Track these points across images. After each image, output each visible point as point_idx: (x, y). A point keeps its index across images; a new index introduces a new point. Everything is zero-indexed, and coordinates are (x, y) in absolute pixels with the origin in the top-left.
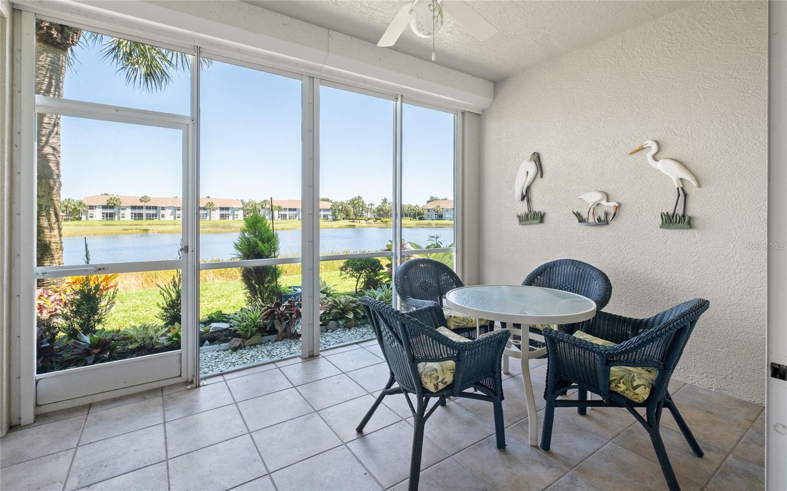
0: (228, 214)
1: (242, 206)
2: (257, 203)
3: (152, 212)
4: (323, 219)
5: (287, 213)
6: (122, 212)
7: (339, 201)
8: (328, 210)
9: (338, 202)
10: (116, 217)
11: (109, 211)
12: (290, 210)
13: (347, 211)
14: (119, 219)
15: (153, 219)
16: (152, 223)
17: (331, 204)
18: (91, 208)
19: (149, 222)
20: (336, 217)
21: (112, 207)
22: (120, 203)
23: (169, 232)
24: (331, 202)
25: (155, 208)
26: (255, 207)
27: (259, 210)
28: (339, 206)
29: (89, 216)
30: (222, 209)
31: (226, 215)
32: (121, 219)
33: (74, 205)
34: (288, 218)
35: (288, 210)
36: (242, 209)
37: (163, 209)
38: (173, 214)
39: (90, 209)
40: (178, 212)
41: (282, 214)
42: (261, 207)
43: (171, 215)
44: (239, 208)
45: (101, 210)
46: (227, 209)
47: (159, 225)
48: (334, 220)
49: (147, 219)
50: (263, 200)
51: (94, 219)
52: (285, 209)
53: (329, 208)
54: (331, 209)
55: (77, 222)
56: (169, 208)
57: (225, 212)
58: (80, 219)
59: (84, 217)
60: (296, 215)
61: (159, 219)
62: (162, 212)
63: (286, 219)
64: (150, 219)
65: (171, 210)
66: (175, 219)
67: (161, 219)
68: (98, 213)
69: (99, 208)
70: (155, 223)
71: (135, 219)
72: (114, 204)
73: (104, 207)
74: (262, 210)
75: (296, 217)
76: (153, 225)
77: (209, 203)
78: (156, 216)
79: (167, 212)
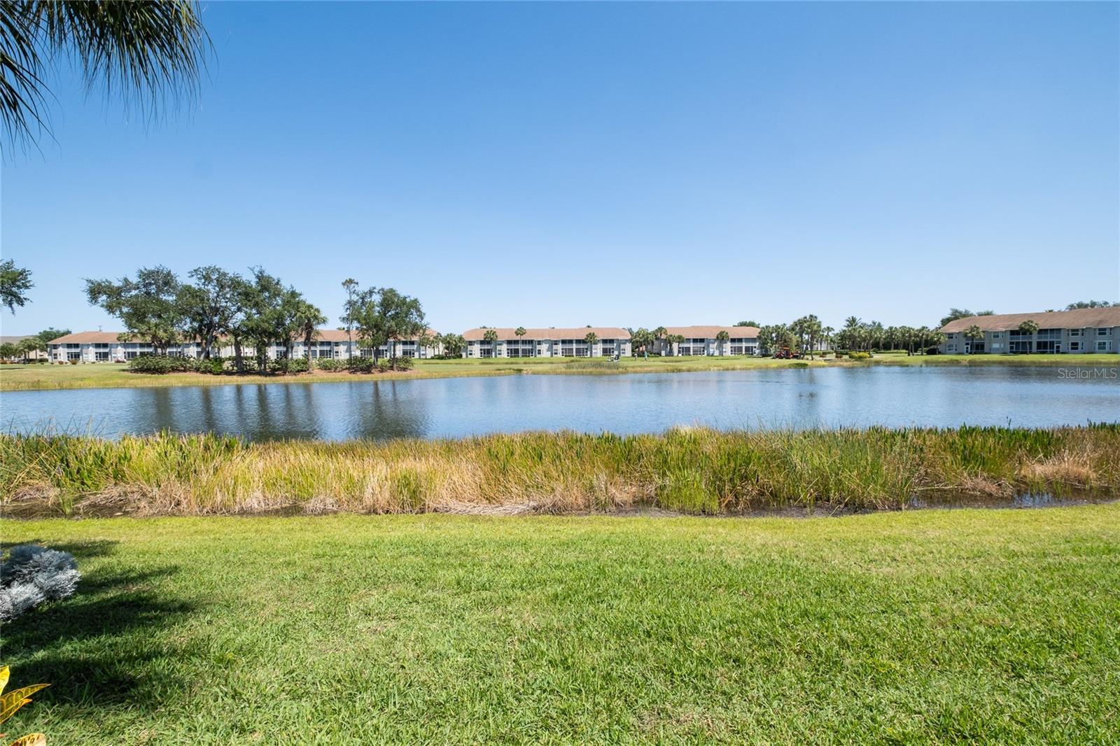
0: (613, 349)
1: (630, 337)
2: (649, 331)
3: (528, 347)
4: (746, 354)
5: (691, 345)
6: (498, 347)
7: (772, 324)
8: (753, 340)
9: (771, 326)
10: (493, 353)
11: (486, 347)
12: (695, 341)
13: (785, 341)
14: (496, 357)
15: (529, 356)
16: (528, 361)
17: (759, 330)
18: (471, 343)
19: (526, 359)
20: (766, 351)
21: (489, 343)
22: (497, 337)
23: (544, 373)
24: (758, 327)
25: (531, 342)
26: (648, 338)
27: (653, 342)
28: (772, 333)
29: (469, 353)
30: (605, 341)
31: (610, 349)
32: (498, 356)
33: (455, 341)
34: (692, 353)
35: (692, 340)
36: (630, 341)
37: (539, 343)
38: (550, 349)
39: (470, 345)
40: (555, 347)
41: (683, 348)
42: (654, 337)
43: (548, 351)
44: (627, 340)
45: (479, 346)
46: (611, 341)
47: (535, 363)
48: (764, 356)
49: (523, 356)
50: (657, 328)
51: (474, 356)
52: (688, 340)
53: (755, 337)
54: (759, 337)
55: (458, 361)
56: (546, 342)
57: (608, 346)
58: (461, 356)
59: (464, 355)
60: (704, 348)
61: (535, 356)
62: (538, 347)
63: (689, 355)
64: (526, 356)
65: (548, 345)
66: (552, 356)
67: (538, 356)
68: (476, 349)
69: (477, 344)
70: (530, 361)
71: (511, 357)
72: (491, 339)
73: (482, 343)
74: (655, 342)
75: (703, 351)
76: (529, 363)
77: (590, 334)
78: (532, 353)
79: (544, 347)
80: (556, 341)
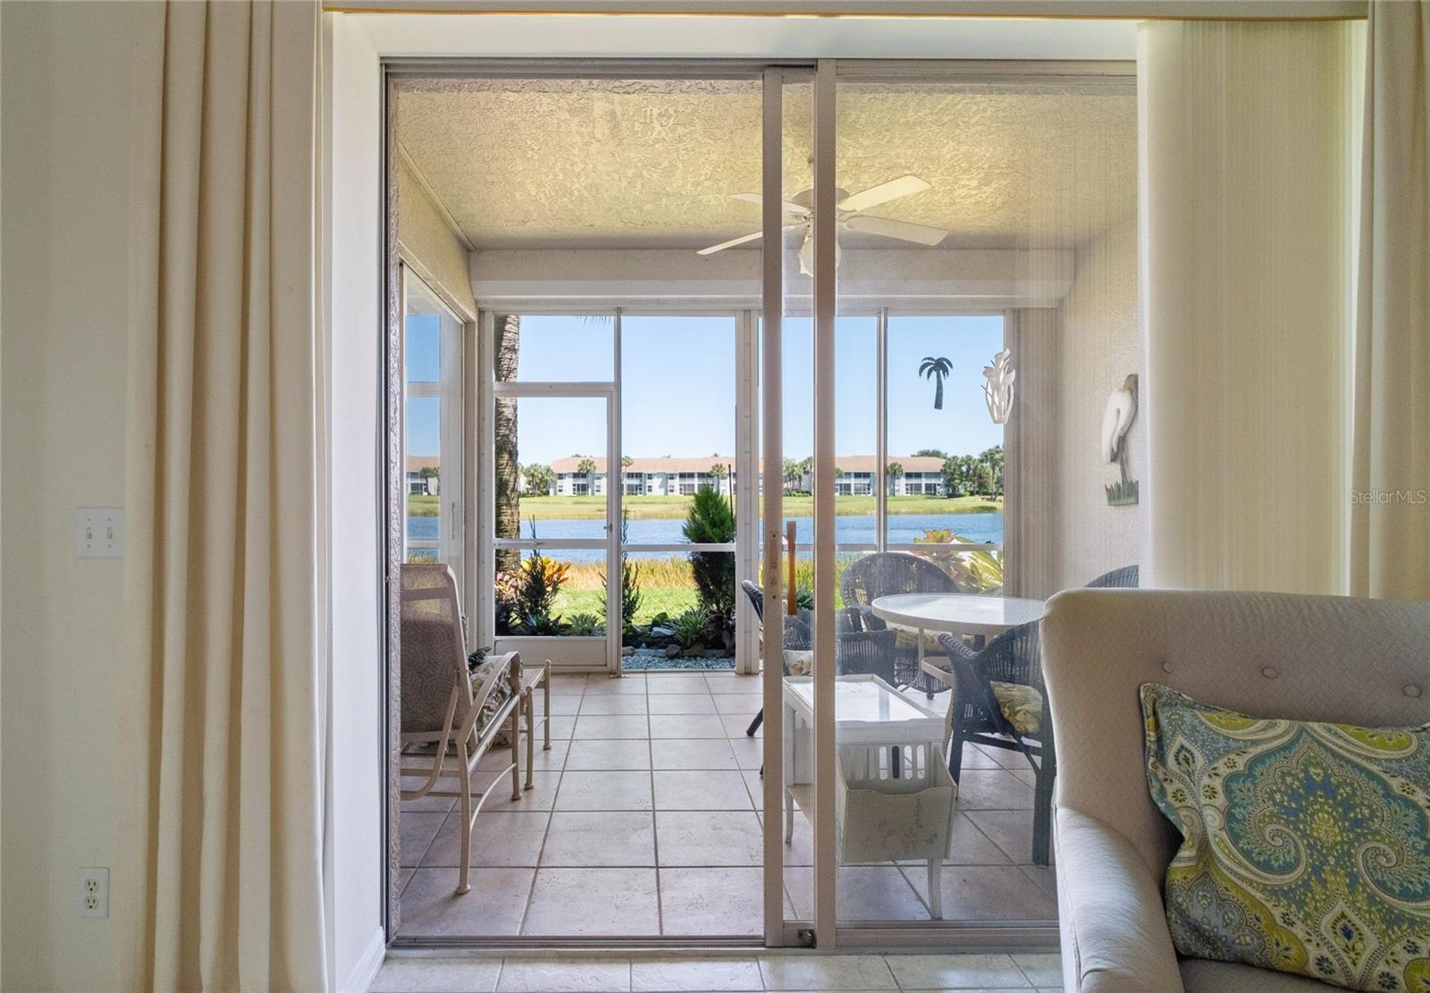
3: (635, 482)
4: (926, 494)
5: (852, 481)
6: (597, 482)
8: (936, 475)
10: (590, 490)
11: (581, 481)
12: (857, 476)
13: (980, 476)
14: (593, 494)
15: (636, 494)
16: (635, 501)
17: (944, 462)
18: (561, 476)
19: (632, 498)
20: (954, 489)
21: (584, 476)
22: (595, 468)
24: (943, 458)
25: (639, 475)
28: (961, 465)
29: (558, 489)
32: (596, 493)
33: (541, 474)
35: (852, 476)
37: (650, 476)
38: (664, 485)
39: (559, 478)
40: (670, 482)
41: (841, 485)
42: (802, 471)
43: (661, 487)
45: (572, 479)
47: (644, 503)
48: (950, 496)
49: (628, 494)
50: (805, 460)
51: (564, 493)
52: (848, 475)
53: (939, 471)
54: (944, 472)
55: (544, 498)
56: (659, 475)
58: (547, 493)
59: (551, 491)
60: (869, 485)
61: (645, 494)
62: (649, 482)
63: (849, 494)
64: (633, 494)
65: (661, 480)
66: (666, 494)
67: (648, 493)
68: (568, 484)
69: (569, 477)
70: (638, 501)
72: (588, 471)
73: (575, 476)
74: (804, 477)
75: (869, 489)
76: (637, 503)
77: (717, 466)
78: (641, 489)
79: (656, 482)
80: (673, 474)
